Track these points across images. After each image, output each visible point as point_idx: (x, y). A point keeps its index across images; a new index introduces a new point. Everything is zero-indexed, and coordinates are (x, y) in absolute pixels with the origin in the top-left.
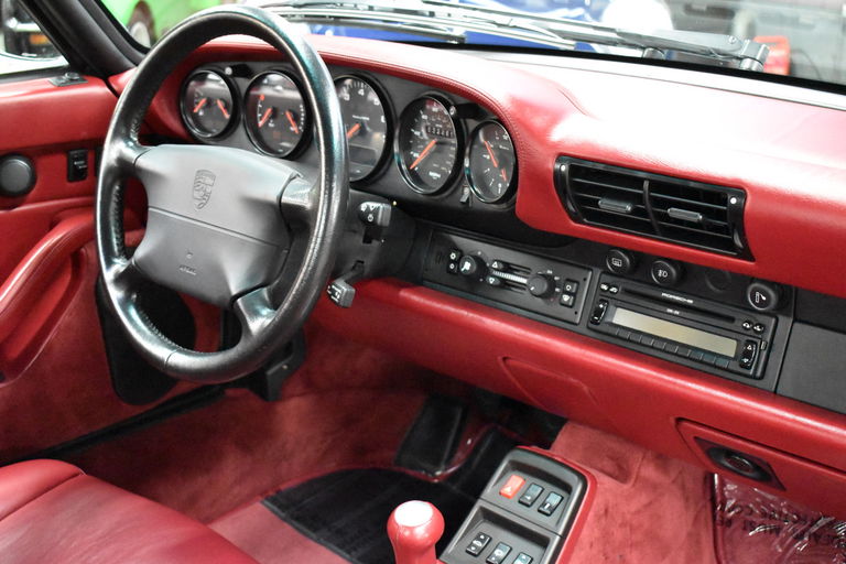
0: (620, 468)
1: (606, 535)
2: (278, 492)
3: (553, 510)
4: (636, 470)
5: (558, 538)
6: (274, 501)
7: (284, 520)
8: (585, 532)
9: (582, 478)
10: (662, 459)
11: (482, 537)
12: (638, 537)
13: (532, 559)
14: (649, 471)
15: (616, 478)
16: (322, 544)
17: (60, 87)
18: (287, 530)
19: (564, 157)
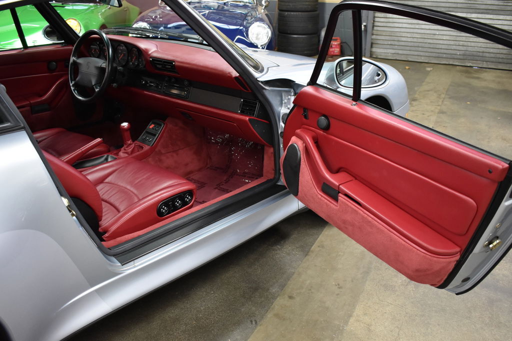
1: (170, 135)
3: (158, 129)
5: (158, 134)
11: (145, 136)
12: (180, 139)
17: (62, 47)
19: (151, 57)
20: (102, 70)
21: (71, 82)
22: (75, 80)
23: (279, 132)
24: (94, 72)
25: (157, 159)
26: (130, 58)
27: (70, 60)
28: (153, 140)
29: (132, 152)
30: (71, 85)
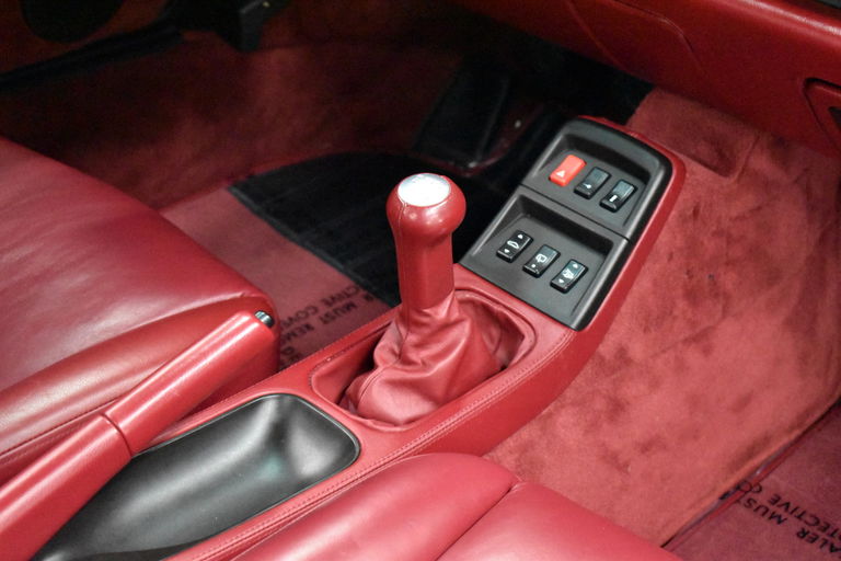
0: (721, 156)
1: (692, 247)
2: (251, 176)
3: (620, 203)
4: (743, 160)
5: (624, 242)
6: (245, 188)
7: (258, 214)
8: (664, 237)
9: (666, 164)
10: (780, 147)
11: (520, 237)
12: (737, 252)
13: (587, 270)
14: (761, 163)
15: (715, 169)
16: (308, 249)
18: (262, 228)
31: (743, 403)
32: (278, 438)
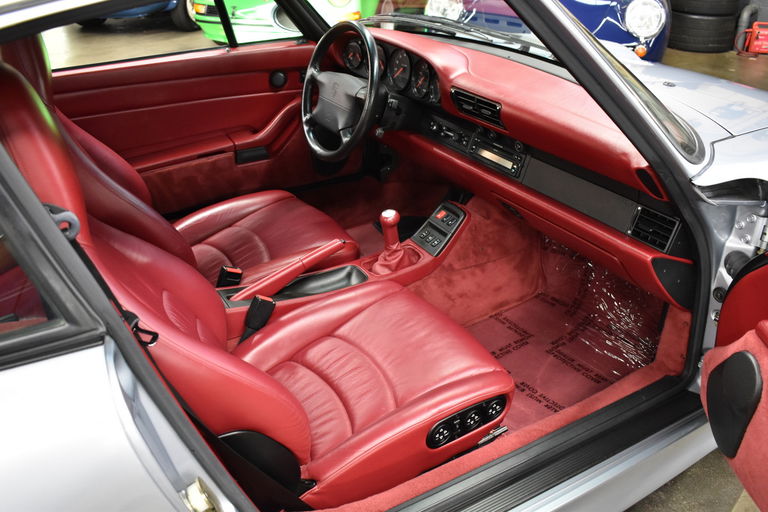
1: (474, 238)
5: (451, 234)
8: (463, 235)
9: (465, 214)
11: (426, 232)
12: (491, 242)
13: (440, 241)
17: (298, 45)
19: (453, 87)
20: (357, 103)
21: (305, 115)
22: (311, 112)
23: (713, 287)
24: (344, 104)
25: (443, 280)
26: (413, 79)
27: (305, 74)
28: (438, 243)
29: (399, 266)
30: (304, 119)
31: (498, 289)
32: (349, 276)
